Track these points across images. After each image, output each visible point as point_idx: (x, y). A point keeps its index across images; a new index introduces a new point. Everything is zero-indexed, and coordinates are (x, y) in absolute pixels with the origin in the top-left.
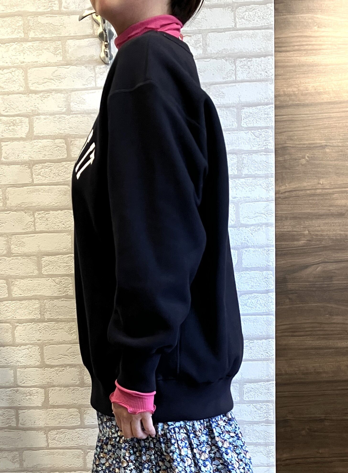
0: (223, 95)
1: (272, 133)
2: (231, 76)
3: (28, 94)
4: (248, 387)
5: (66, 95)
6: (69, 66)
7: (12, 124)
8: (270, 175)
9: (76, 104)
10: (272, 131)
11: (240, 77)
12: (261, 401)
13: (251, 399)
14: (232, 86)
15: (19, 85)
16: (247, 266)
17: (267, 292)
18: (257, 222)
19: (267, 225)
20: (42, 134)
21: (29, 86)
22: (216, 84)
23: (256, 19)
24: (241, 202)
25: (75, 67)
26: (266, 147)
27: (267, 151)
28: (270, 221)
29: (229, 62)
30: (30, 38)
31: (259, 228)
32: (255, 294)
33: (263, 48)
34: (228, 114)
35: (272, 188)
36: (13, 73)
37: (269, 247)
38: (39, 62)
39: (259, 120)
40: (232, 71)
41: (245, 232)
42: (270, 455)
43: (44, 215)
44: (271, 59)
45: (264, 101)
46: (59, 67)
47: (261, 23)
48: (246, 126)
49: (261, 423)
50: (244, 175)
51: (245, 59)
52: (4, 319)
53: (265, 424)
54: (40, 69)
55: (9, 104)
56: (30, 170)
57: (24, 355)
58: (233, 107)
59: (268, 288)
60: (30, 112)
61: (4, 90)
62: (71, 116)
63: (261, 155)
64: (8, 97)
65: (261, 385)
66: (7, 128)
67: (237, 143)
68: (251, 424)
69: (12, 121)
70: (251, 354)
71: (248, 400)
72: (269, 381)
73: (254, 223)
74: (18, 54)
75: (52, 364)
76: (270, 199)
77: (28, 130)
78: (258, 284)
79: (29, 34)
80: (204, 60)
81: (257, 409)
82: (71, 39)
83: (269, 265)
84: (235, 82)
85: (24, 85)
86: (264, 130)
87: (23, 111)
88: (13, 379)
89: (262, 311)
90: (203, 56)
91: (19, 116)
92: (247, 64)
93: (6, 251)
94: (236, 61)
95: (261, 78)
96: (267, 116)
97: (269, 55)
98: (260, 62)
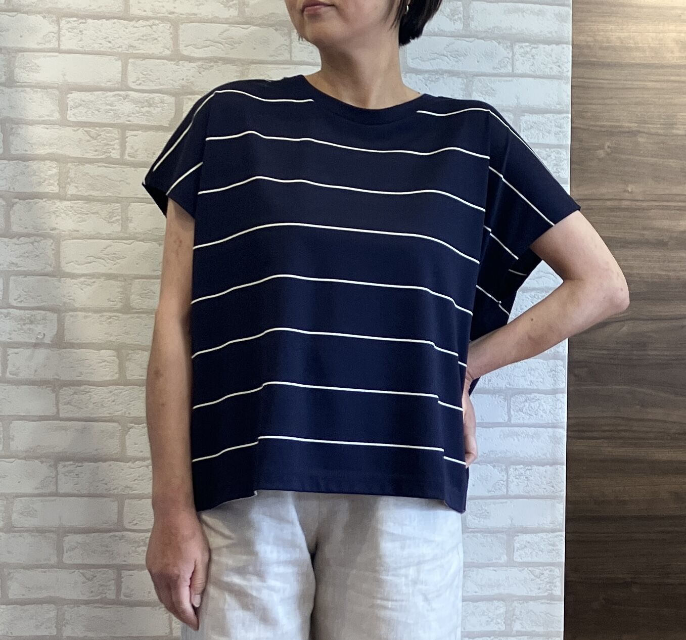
0: (493, 92)
2: (505, 66)
3: (178, 62)
4: (522, 539)
5: (241, 68)
6: (249, 26)
7: (146, 104)
11: (520, 69)
12: (541, 563)
13: (526, 560)
14: (507, 81)
15: (162, 45)
18: (542, 285)
21: (181, 48)
22: (483, 75)
25: (260, 28)
29: (503, 46)
33: (556, 32)
36: (154, 27)
38: (198, 15)
39: (548, 134)
40: (507, 59)
44: (567, 49)
45: (555, 107)
46: (233, 25)
49: (541, 599)
51: (527, 44)
53: (547, 602)
54: (200, 24)
55: (145, 73)
58: (508, 111)
59: (556, 387)
60: (178, 89)
61: (137, 51)
64: (143, 62)
65: (542, 537)
66: (137, 109)
69: (148, 98)
71: (521, 561)
72: (555, 532)
77: (172, 115)
80: (465, 39)
81: (535, 576)
83: (558, 352)
84: (513, 75)
85: (172, 47)
86: (554, 149)
87: (168, 86)
89: (547, 421)
90: (464, 33)
91: (160, 93)
92: (531, 51)
93: (121, 304)
94: (514, 46)
95: (552, 74)
96: (559, 129)
97: (564, 43)
98: (551, 52)
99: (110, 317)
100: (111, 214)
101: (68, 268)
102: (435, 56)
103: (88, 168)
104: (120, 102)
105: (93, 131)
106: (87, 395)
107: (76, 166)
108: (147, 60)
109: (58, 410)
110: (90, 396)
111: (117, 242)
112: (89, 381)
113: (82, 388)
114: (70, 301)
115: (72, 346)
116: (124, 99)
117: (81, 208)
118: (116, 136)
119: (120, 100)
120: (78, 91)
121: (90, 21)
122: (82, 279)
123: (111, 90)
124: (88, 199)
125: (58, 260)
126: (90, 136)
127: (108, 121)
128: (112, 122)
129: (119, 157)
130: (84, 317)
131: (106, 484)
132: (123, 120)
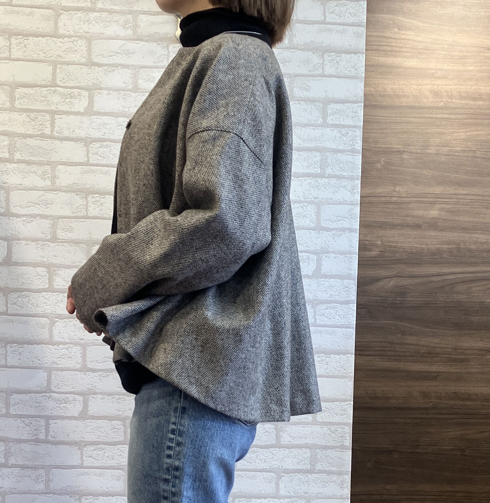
0: (309, 88)
1: (359, 133)
2: (318, 70)
3: (91, 67)
5: (133, 71)
6: (140, 41)
8: (355, 177)
9: (144, 81)
10: (360, 130)
11: (328, 71)
12: (336, 423)
13: (326, 421)
14: (319, 80)
15: (80, 55)
16: (327, 273)
17: (347, 302)
18: (340, 226)
19: (351, 230)
20: (103, 111)
21: (93, 58)
22: (302, 75)
23: (347, 15)
24: (322, 203)
25: (147, 43)
26: (353, 147)
27: (353, 151)
28: (354, 227)
29: (316, 55)
30: (98, 9)
31: (341, 232)
32: (334, 304)
33: (354, 45)
34: (313, 109)
36: (75, 42)
37: (351, 254)
38: (105, 34)
39: (346, 118)
40: (319, 65)
41: (326, 235)
42: (345, 485)
43: (99, 199)
44: (362, 57)
45: (353, 98)
46: (128, 41)
47: (352, 20)
48: (332, 123)
49: (336, 448)
50: (327, 175)
51: (334, 54)
52: (41, 313)
53: (340, 450)
54: (106, 41)
55: (68, 75)
56: (86, 148)
57: (62, 356)
58: (319, 101)
59: (348, 299)
60: (91, 86)
61: (63, 60)
62: (138, 93)
63: (347, 155)
64: (67, 67)
65: (337, 405)
66: (63, 100)
67: (321, 141)
68: (324, 449)
69: (70, 92)
70: (327, 370)
71: (322, 421)
72: (346, 401)
73: (336, 227)
74: (82, 22)
75: (95, 368)
76: (355, 203)
77: (87, 104)
78: (338, 294)
79: (96, 4)
80: (290, 50)
81: (332, 432)
82: (144, 14)
83: (350, 274)
84: (323, 76)
85: (87, 56)
86: (351, 129)
87: (83, 84)
88: (46, 383)
89: (342, 323)
90: (288, 46)
91: (78, 89)
92: (336, 59)
93: (50, 236)
94: (324, 55)
95: (351, 75)
96: (355, 114)
97: (360, 53)
98: (350, 59)
99: (43, 245)
100: (44, 173)
101: (14, 210)
103: (29, 141)
104: (51, 95)
105: (33, 115)
106: (27, 298)
107: (21, 139)
108: (69, 65)
109: (7, 309)
110: (29, 299)
111: (48, 193)
112: (28, 289)
113: (23, 293)
114: (16, 233)
115: (17, 264)
116: (54, 93)
117: (24, 169)
118: (48, 119)
119: (51, 93)
120: (23, 87)
121: (31, 38)
122: (24, 218)
123: (45, 86)
124: (28, 163)
125: (8, 205)
126: (30, 118)
127: (43, 108)
128: (46, 109)
129: (50, 133)
130: (25, 245)
131: (39, 360)
132: (53, 108)
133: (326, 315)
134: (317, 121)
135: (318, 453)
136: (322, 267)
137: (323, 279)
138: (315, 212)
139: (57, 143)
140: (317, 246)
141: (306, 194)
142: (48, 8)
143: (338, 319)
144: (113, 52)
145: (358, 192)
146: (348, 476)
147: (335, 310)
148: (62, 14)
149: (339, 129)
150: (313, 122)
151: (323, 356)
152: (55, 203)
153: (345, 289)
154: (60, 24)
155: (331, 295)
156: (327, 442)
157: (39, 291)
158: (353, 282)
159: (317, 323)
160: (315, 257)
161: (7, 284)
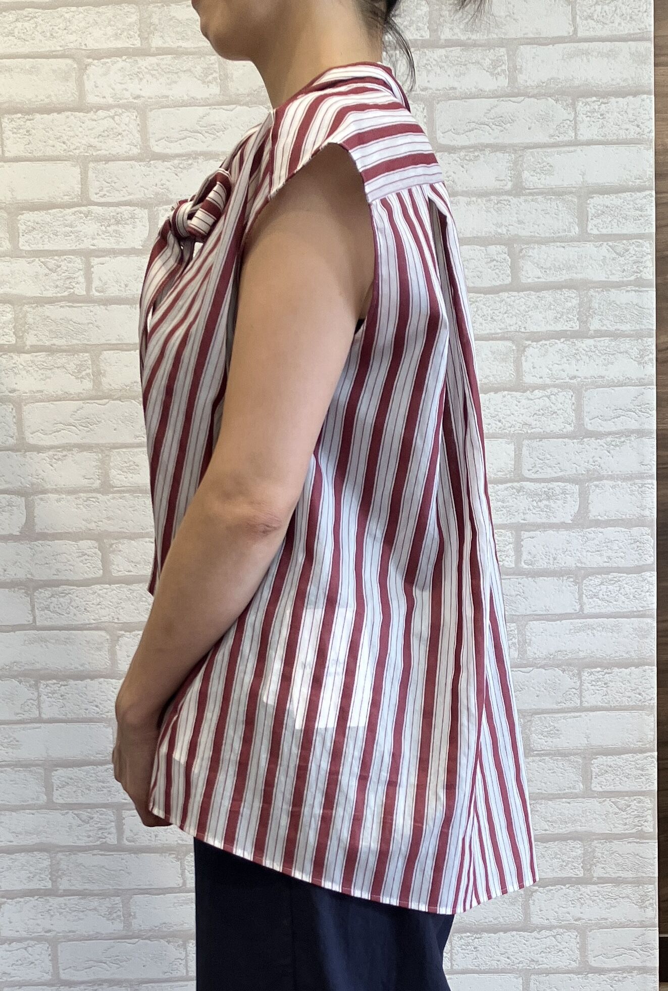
0: (550, 168)
1: (649, 248)
2: (566, 133)
3: (149, 162)
4: (601, 763)
6: (234, 106)
7: (112, 221)
8: (646, 333)
10: (650, 244)
11: (586, 133)
12: (627, 792)
13: (608, 788)
14: (568, 152)
15: (129, 142)
16: (599, 517)
17: (639, 570)
18: (620, 427)
19: (641, 433)
21: (151, 144)
22: (536, 146)
23: (618, 20)
24: (585, 386)
25: (246, 108)
26: (639, 275)
27: (639, 284)
28: (646, 426)
29: (562, 104)
30: (154, 49)
31: (622, 439)
32: (615, 574)
33: (632, 78)
34: (560, 208)
35: (650, 359)
36: (116, 117)
37: (644, 478)
38: (171, 97)
39: (624, 221)
40: (568, 122)
41: (594, 447)
42: (648, 903)
44: (648, 101)
45: (634, 182)
46: (214, 107)
47: (626, 29)
48: (598, 233)
49: (628, 838)
50: (592, 332)
51: (594, 99)
52: (93, 622)
53: (635, 840)
54: (173, 110)
55: (109, 180)
58: (571, 193)
59: (641, 563)
60: (151, 198)
61: (98, 153)
63: (628, 291)
64: (106, 166)
65: (627, 760)
66: (103, 228)
67: (578, 268)
68: (607, 839)
69: (115, 214)
70: (607, 697)
71: (601, 790)
72: (645, 752)
73: (614, 429)
74: (127, 78)
76: (646, 381)
77: (146, 234)
78: (622, 554)
79: (150, 41)
80: (511, 99)
81: (619, 809)
83: (644, 517)
84: (576, 143)
85: (140, 143)
86: (633, 241)
87: (138, 196)
89: (630, 609)
90: (508, 90)
91: (129, 205)
92: (599, 108)
93: (98, 482)
94: (576, 103)
95: (629, 137)
96: (640, 213)
97: (644, 93)
98: (626, 107)
99: (88, 499)
100: (80, 367)
101: (32, 440)
102: (473, 125)
103: (48, 310)
104: (82, 220)
105: (52, 262)
107: (34, 308)
108: (110, 163)
109: (34, 618)
110: (71, 599)
111: (88, 403)
112: (68, 580)
113: (60, 589)
114: (39, 481)
115: (44, 536)
116: (86, 217)
117: (43, 362)
118: (81, 267)
119: (81, 218)
120: (31, 211)
121: (38, 116)
122: (51, 453)
123: (69, 206)
124: (51, 350)
125: (21, 430)
126: (47, 268)
127: (68, 247)
128: (74, 248)
129: (85, 293)
130: (57, 501)
131: (97, 706)
132: (87, 244)
133: (601, 596)
134: (570, 231)
135: (596, 847)
136: (590, 507)
137: (593, 529)
138: (573, 404)
139: (99, 310)
140: (578, 468)
141: (554, 372)
142: (63, 56)
143: (624, 602)
144: (186, 130)
145: (651, 360)
146: (652, 886)
147: (617, 584)
148: (89, 65)
149: (610, 243)
150: (562, 234)
151: (598, 672)
152: (103, 421)
153: (635, 546)
154: (89, 85)
155: (609, 557)
156: (612, 826)
157: (86, 583)
158: (649, 531)
159: (585, 612)
160: (576, 488)
161: (32, 574)
